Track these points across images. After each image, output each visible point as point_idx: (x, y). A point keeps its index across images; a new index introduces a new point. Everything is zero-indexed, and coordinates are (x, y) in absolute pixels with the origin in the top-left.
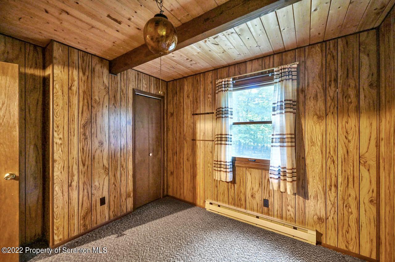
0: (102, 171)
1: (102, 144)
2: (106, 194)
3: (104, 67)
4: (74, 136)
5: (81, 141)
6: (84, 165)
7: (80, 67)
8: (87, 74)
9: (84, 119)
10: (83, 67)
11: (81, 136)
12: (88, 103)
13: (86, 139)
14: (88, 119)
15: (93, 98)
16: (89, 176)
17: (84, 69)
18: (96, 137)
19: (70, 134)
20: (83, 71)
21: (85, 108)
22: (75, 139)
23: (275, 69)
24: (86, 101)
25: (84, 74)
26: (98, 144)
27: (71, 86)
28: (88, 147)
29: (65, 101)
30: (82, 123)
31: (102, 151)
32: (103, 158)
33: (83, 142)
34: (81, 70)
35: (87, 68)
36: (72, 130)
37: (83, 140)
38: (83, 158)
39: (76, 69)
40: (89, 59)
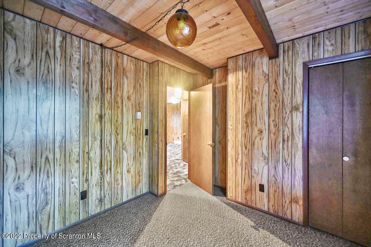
0: (262, 159)
1: (261, 132)
2: (265, 182)
3: (263, 57)
4: (239, 124)
5: (244, 128)
6: (246, 148)
7: (244, 68)
8: (248, 71)
9: (247, 109)
10: (246, 66)
11: (244, 123)
12: (249, 95)
13: (247, 126)
14: (249, 110)
15: (253, 90)
16: (250, 158)
17: (246, 69)
18: (256, 125)
19: (237, 122)
20: (245, 70)
21: (247, 100)
22: (240, 125)
24: (247, 94)
25: (246, 72)
26: (258, 132)
27: (238, 85)
28: (249, 133)
29: (234, 98)
30: (244, 113)
31: (262, 139)
32: (262, 146)
33: (246, 129)
34: (244, 70)
35: (249, 65)
36: (238, 119)
37: (245, 127)
38: (245, 142)
39: (241, 71)
40: (250, 57)
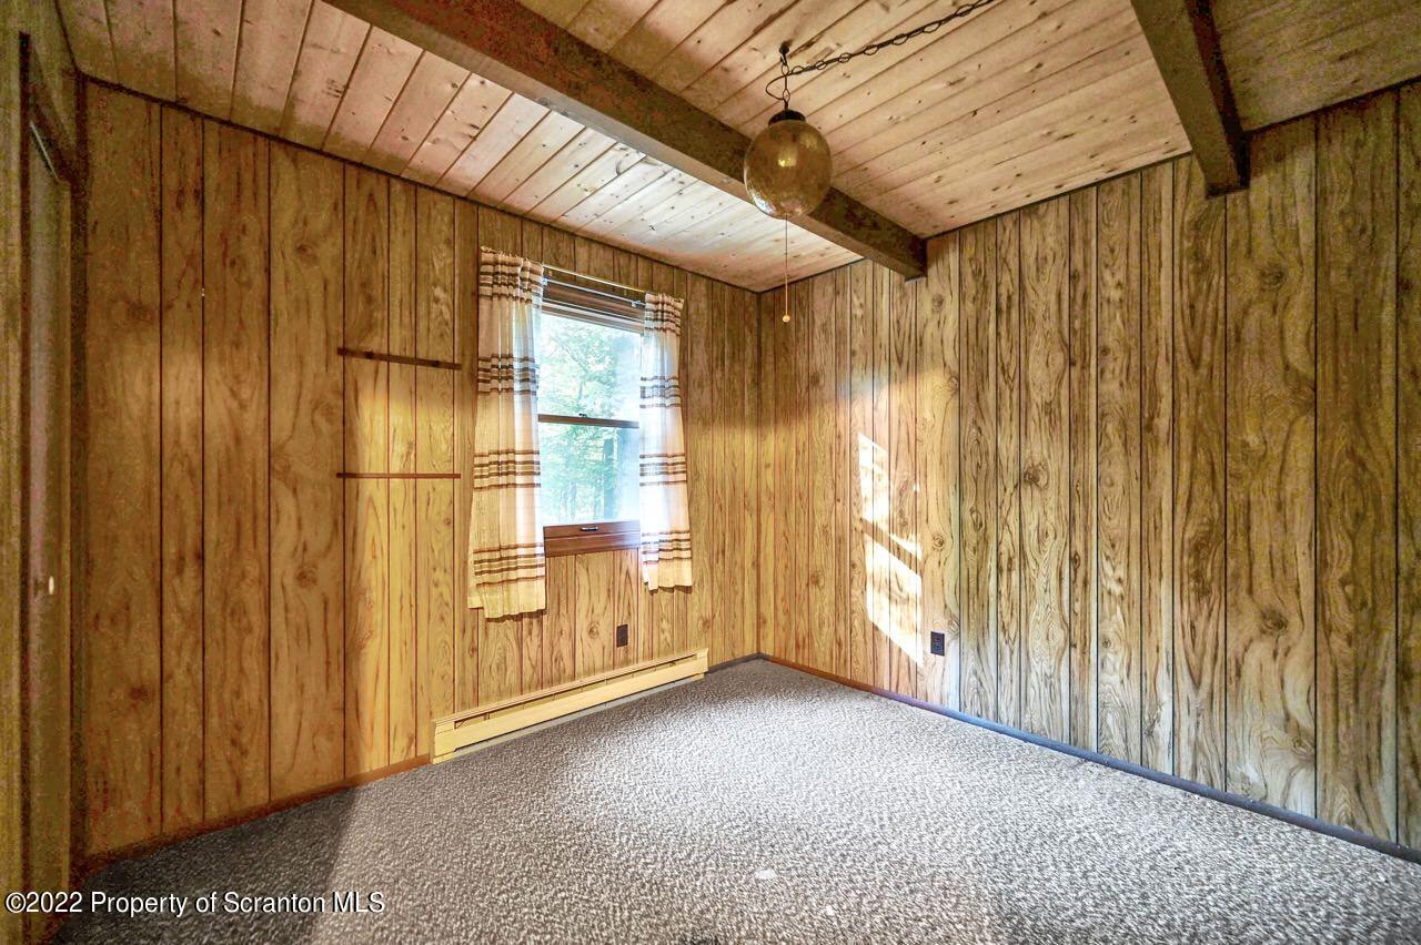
23: (649, 296)
